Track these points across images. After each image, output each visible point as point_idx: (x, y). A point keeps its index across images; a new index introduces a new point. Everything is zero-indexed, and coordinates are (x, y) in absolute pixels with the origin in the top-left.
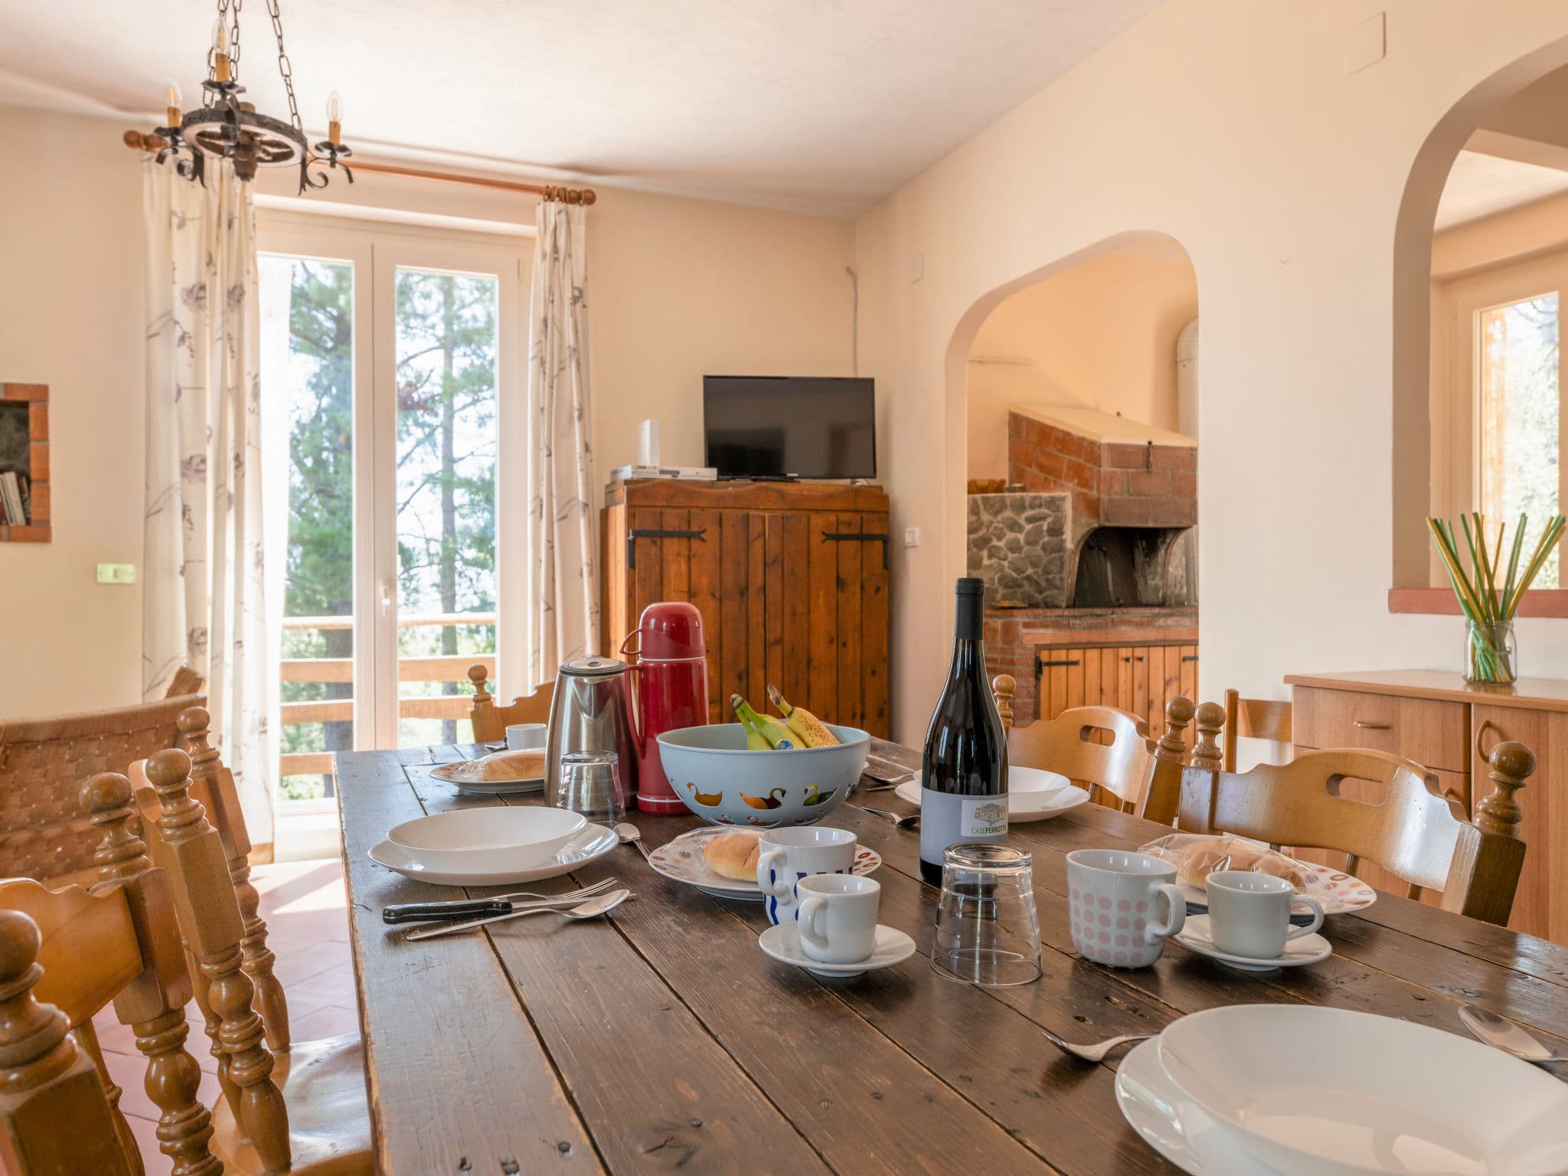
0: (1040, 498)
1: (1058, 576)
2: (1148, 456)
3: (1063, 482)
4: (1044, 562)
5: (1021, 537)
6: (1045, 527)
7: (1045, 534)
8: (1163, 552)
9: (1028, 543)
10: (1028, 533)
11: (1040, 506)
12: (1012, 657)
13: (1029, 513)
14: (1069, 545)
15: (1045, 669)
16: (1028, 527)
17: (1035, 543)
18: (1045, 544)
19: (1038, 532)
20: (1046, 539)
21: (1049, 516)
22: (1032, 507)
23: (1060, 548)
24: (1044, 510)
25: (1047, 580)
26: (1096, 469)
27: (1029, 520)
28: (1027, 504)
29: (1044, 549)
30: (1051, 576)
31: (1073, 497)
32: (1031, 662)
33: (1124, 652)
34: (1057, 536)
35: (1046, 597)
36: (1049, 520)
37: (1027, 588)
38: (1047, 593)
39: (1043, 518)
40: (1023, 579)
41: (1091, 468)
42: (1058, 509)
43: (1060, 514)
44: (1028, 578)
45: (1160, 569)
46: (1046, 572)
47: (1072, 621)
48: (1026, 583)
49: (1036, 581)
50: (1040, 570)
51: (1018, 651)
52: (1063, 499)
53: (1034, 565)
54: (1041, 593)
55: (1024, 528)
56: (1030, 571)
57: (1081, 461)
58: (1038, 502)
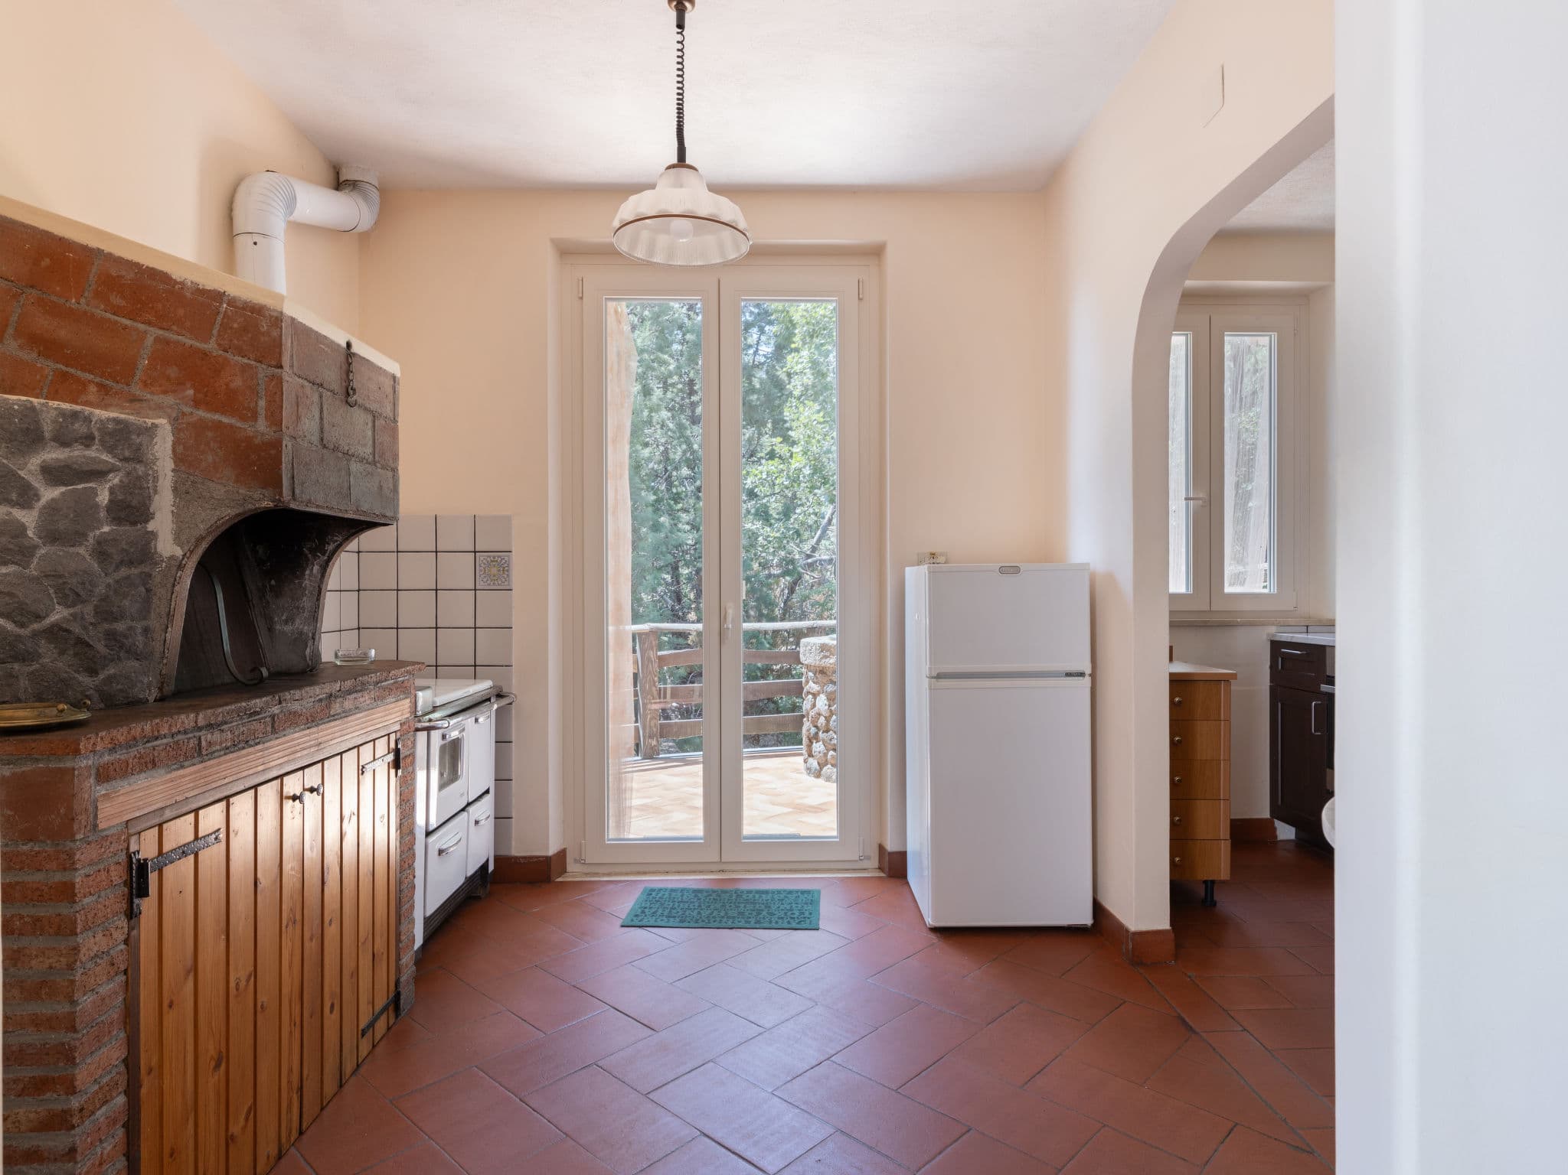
0: (88, 420)
1: (139, 626)
2: (348, 372)
3: (136, 390)
4: (101, 589)
5: (28, 518)
6: (103, 497)
7: (103, 514)
8: (316, 568)
9: (52, 536)
10: (52, 508)
11: (87, 440)
12: (58, 877)
13: (53, 455)
14: (167, 546)
15: (153, 877)
16: (50, 494)
17: (78, 537)
18: (100, 542)
19: (85, 508)
20: (106, 529)
21: (113, 469)
22: (62, 441)
23: (143, 552)
24: (96, 454)
25: (111, 636)
26: (263, 371)
27: (54, 474)
28: (48, 429)
29: (101, 552)
30: (120, 627)
31: (177, 431)
32: (118, 875)
33: (292, 785)
34: (134, 523)
35: (110, 679)
36: (115, 479)
37: (49, 656)
38: (111, 670)
39: (98, 474)
40: (35, 634)
41: (244, 368)
42: (138, 456)
43: (140, 469)
44: (56, 633)
45: (306, 602)
46: (106, 613)
47: (206, 737)
48: (45, 648)
49: (80, 641)
50: (88, 610)
51: (84, 855)
52: (150, 431)
53: (70, 596)
54: (93, 672)
55: (37, 497)
56: (58, 614)
57: (211, 346)
58: (79, 428)
